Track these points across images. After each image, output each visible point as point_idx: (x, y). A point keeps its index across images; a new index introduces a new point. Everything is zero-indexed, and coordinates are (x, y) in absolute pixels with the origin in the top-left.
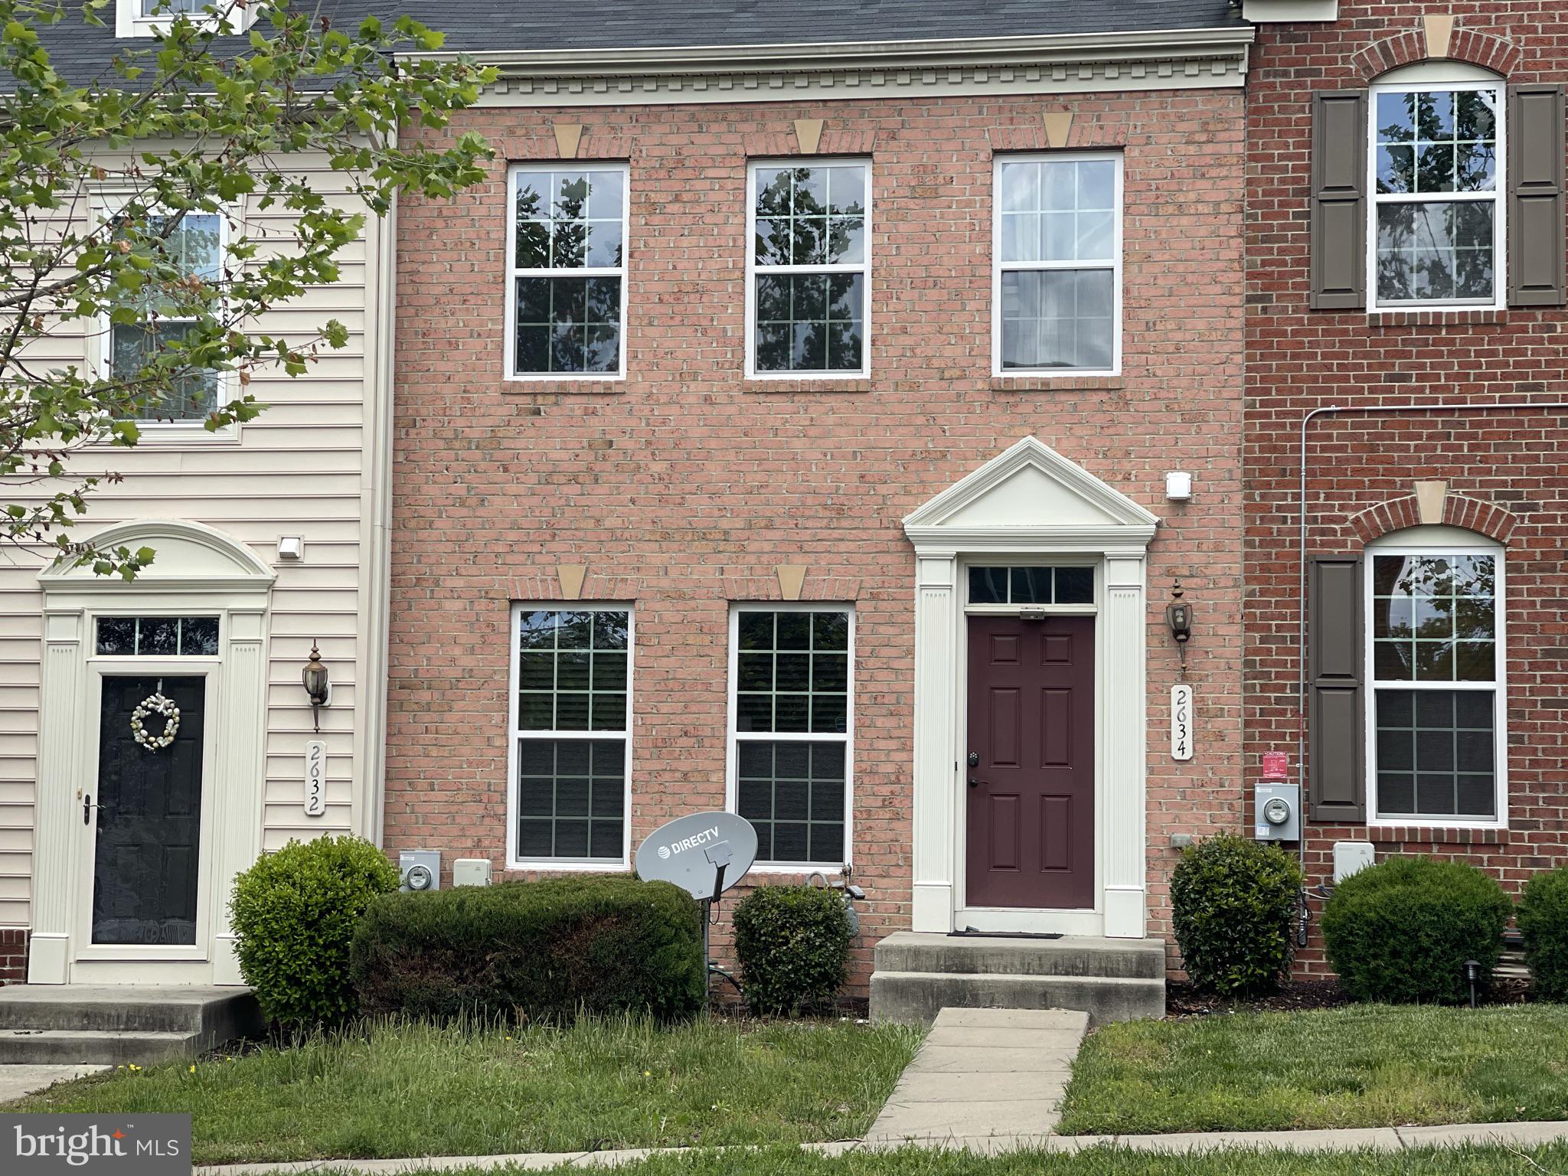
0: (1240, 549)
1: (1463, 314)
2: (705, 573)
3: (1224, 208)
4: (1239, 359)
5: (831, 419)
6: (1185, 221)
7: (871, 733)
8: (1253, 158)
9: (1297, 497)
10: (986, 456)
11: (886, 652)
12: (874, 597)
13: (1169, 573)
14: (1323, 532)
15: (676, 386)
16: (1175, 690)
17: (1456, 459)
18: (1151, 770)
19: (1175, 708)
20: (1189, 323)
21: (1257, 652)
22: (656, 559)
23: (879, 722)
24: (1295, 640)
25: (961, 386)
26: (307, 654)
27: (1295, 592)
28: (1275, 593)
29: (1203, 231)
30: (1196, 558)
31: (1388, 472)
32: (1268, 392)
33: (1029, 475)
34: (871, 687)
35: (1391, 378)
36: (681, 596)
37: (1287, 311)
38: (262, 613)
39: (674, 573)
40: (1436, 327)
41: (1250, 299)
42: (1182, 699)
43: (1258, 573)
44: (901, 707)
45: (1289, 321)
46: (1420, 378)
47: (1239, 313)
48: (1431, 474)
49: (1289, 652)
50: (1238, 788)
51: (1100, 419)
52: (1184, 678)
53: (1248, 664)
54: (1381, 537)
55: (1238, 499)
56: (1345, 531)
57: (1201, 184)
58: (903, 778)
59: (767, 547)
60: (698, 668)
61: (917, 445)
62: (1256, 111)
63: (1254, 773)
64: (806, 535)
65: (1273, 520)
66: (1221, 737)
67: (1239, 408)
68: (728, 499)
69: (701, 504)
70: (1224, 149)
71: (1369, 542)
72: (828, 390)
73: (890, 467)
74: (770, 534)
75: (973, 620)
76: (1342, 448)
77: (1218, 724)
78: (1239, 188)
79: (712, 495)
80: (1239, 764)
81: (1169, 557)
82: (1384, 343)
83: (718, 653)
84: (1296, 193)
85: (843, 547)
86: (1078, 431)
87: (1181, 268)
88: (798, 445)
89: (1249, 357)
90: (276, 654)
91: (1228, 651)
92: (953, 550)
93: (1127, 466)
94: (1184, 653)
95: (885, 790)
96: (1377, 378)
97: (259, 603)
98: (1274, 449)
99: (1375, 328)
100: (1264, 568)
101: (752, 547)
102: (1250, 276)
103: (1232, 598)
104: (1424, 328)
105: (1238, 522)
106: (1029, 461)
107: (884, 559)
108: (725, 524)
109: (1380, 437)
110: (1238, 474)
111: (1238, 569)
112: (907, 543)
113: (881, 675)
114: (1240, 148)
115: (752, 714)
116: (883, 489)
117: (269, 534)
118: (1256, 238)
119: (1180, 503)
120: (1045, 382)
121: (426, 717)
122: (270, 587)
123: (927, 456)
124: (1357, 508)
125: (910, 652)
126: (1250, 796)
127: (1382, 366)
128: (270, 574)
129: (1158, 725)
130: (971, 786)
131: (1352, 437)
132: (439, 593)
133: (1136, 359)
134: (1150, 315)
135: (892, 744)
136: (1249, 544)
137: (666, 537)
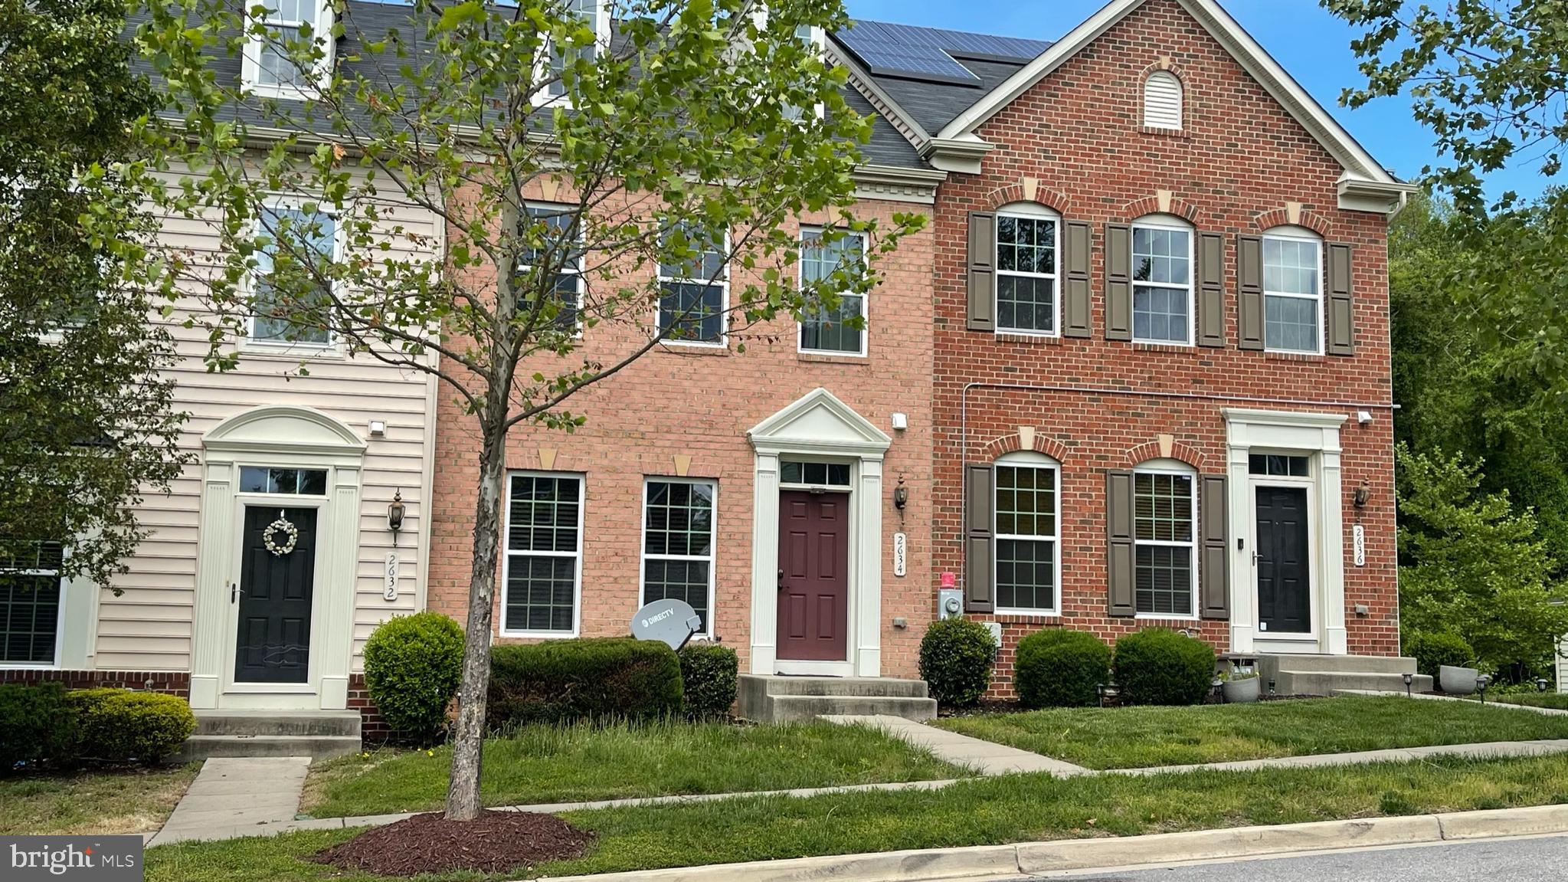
0: (931, 458)
1: (1043, 339)
2: (631, 457)
3: (923, 269)
4: (931, 353)
5: (706, 371)
6: (903, 274)
7: (728, 556)
8: (938, 243)
9: (960, 431)
10: (794, 398)
11: (736, 509)
12: (730, 476)
13: (894, 470)
14: (973, 451)
15: (613, 345)
16: (897, 535)
17: (1039, 416)
18: (883, 581)
19: (897, 547)
20: (905, 331)
21: (939, 516)
22: (600, 448)
23: (732, 550)
24: (959, 510)
25: (781, 356)
26: (392, 496)
27: (958, 484)
28: (949, 483)
29: (912, 281)
30: (908, 462)
31: (1005, 420)
32: (945, 372)
33: (820, 410)
34: (728, 529)
35: (1007, 369)
36: (615, 471)
37: (955, 329)
38: (357, 469)
39: (610, 456)
40: (1030, 344)
41: (936, 320)
42: (900, 540)
43: (940, 472)
44: (745, 542)
45: (956, 334)
46: (1022, 370)
47: (931, 327)
48: (1027, 423)
49: (956, 517)
50: (929, 592)
51: (857, 381)
52: (901, 530)
53: (934, 522)
54: (1003, 455)
55: (930, 431)
56: (984, 452)
57: (911, 254)
58: (745, 583)
59: (668, 444)
60: (625, 514)
61: (756, 389)
62: (939, 218)
63: (937, 585)
64: (691, 438)
65: (949, 443)
66: (920, 563)
67: (931, 379)
68: (644, 414)
69: (628, 415)
70: (923, 236)
71: (996, 458)
72: (704, 354)
73: (739, 400)
74: (669, 436)
75: (783, 493)
76: (983, 406)
77: (917, 556)
78: (931, 261)
79: (635, 411)
80: (929, 579)
81: (895, 462)
82: (1004, 350)
83: (635, 505)
84: (960, 265)
85: (712, 446)
86: (845, 386)
87: (901, 300)
88: (687, 384)
89: (936, 353)
90: (366, 496)
91: (924, 516)
92: (778, 451)
93: (872, 408)
94: (902, 516)
95: (735, 590)
96: (1000, 369)
97: (356, 462)
98: (948, 404)
99: (999, 342)
100: (944, 470)
101: (659, 443)
102: (937, 308)
103: (926, 485)
104: (1023, 344)
105: (930, 444)
106: (820, 403)
107: (736, 454)
108: (642, 429)
109: (1001, 401)
110: (930, 417)
111: (929, 470)
112: (751, 446)
113: (732, 522)
114: (931, 237)
115: (654, 543)
116: (736, 413)
117: (363, 419)
118: (940, 288)
119: (900, 431)
120: (829, 358)
121: (451, 540)
122: (363, 453)
123: (761, 396)
124: (990, 439)
125: (750, 509)
126: (935, 596)
127: (1003, 363)
128: (364, 445)
129: (887, 556)
130: (779, 588)
131: (987, 400)
132: (460, 462)
133: (874, 349)
134: (884, 325)
135: (739, 563)
136: (935, 455)
137: (607, 434)
